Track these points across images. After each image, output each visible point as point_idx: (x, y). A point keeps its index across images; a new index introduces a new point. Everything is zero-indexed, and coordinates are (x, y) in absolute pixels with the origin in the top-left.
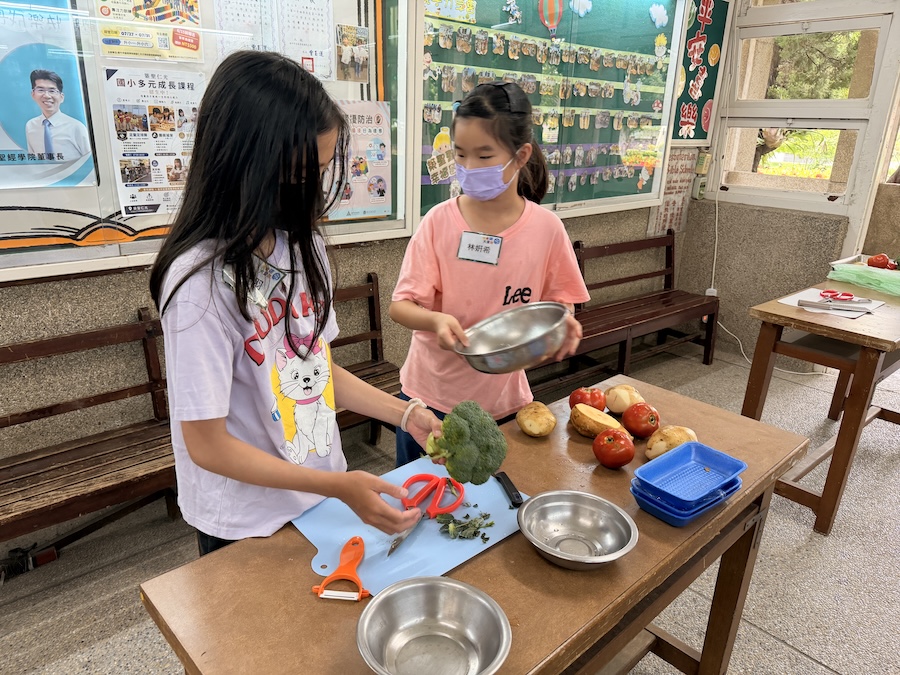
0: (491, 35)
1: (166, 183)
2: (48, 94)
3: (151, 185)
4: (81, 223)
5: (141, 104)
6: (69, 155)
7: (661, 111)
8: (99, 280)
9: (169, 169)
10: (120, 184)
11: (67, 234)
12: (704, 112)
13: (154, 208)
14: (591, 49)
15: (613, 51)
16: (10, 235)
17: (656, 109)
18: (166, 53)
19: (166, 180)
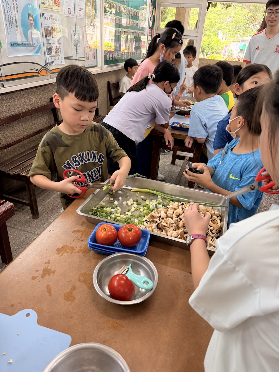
0: (114, 4)
1: (55, 54)
2: (31, 22)
3: (52, 55)
4: (39, 68)
5: (50, 26)
6: (36, 44)
7: (145, 31)
8: (42, 88)
9: (55, 49)
10: (47, 54)
11: (37, 71)
12: (153, 32)
13: (53, 62)
14: (132, 9)
15: (136, 10)
16: (26, 72)
17: (144, 30)
18: (53, 8)
19: (55, 53)
